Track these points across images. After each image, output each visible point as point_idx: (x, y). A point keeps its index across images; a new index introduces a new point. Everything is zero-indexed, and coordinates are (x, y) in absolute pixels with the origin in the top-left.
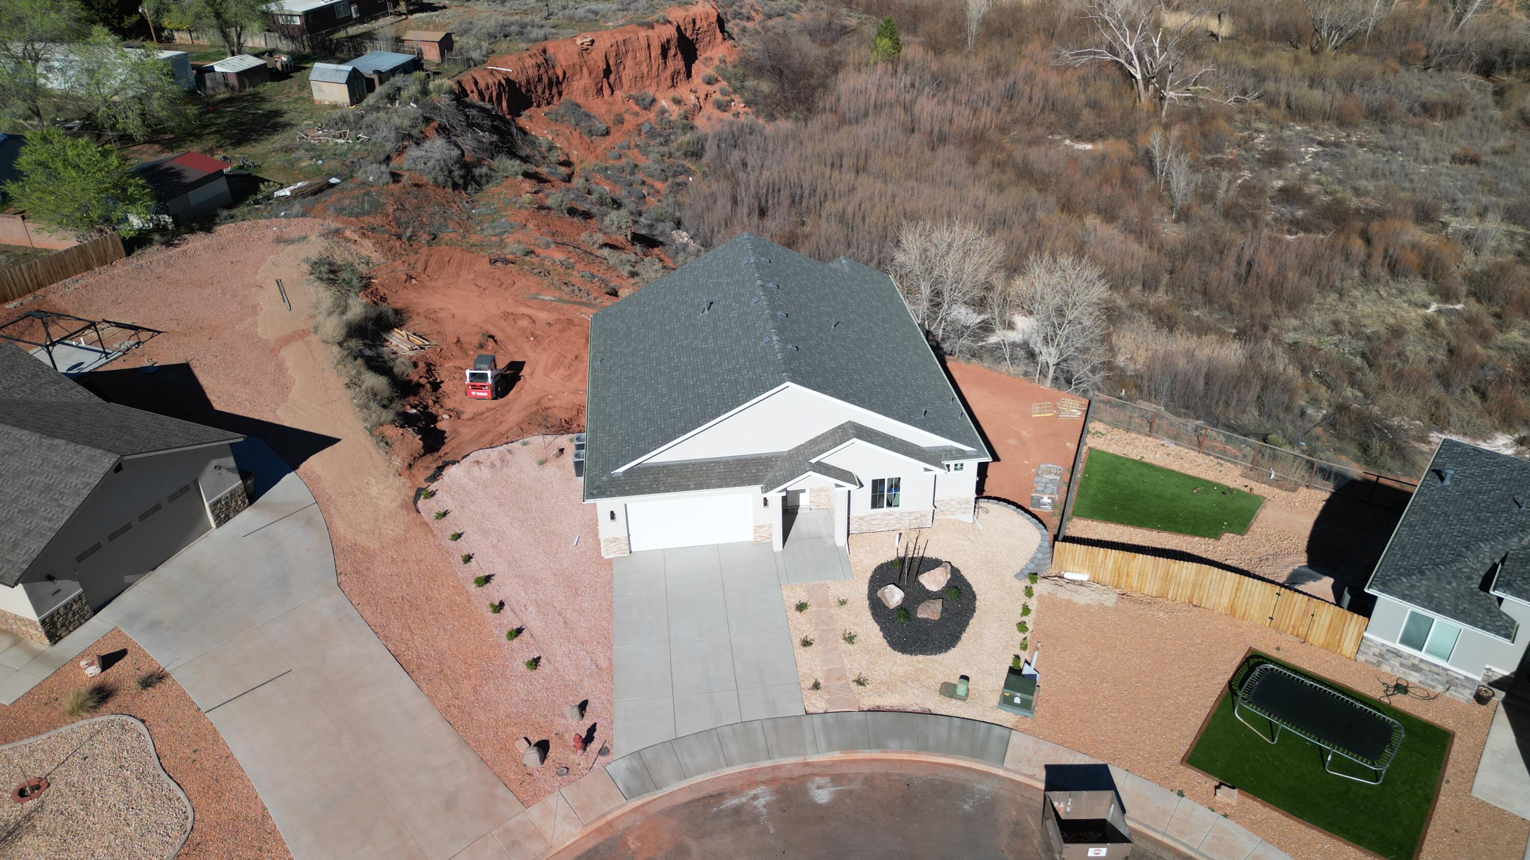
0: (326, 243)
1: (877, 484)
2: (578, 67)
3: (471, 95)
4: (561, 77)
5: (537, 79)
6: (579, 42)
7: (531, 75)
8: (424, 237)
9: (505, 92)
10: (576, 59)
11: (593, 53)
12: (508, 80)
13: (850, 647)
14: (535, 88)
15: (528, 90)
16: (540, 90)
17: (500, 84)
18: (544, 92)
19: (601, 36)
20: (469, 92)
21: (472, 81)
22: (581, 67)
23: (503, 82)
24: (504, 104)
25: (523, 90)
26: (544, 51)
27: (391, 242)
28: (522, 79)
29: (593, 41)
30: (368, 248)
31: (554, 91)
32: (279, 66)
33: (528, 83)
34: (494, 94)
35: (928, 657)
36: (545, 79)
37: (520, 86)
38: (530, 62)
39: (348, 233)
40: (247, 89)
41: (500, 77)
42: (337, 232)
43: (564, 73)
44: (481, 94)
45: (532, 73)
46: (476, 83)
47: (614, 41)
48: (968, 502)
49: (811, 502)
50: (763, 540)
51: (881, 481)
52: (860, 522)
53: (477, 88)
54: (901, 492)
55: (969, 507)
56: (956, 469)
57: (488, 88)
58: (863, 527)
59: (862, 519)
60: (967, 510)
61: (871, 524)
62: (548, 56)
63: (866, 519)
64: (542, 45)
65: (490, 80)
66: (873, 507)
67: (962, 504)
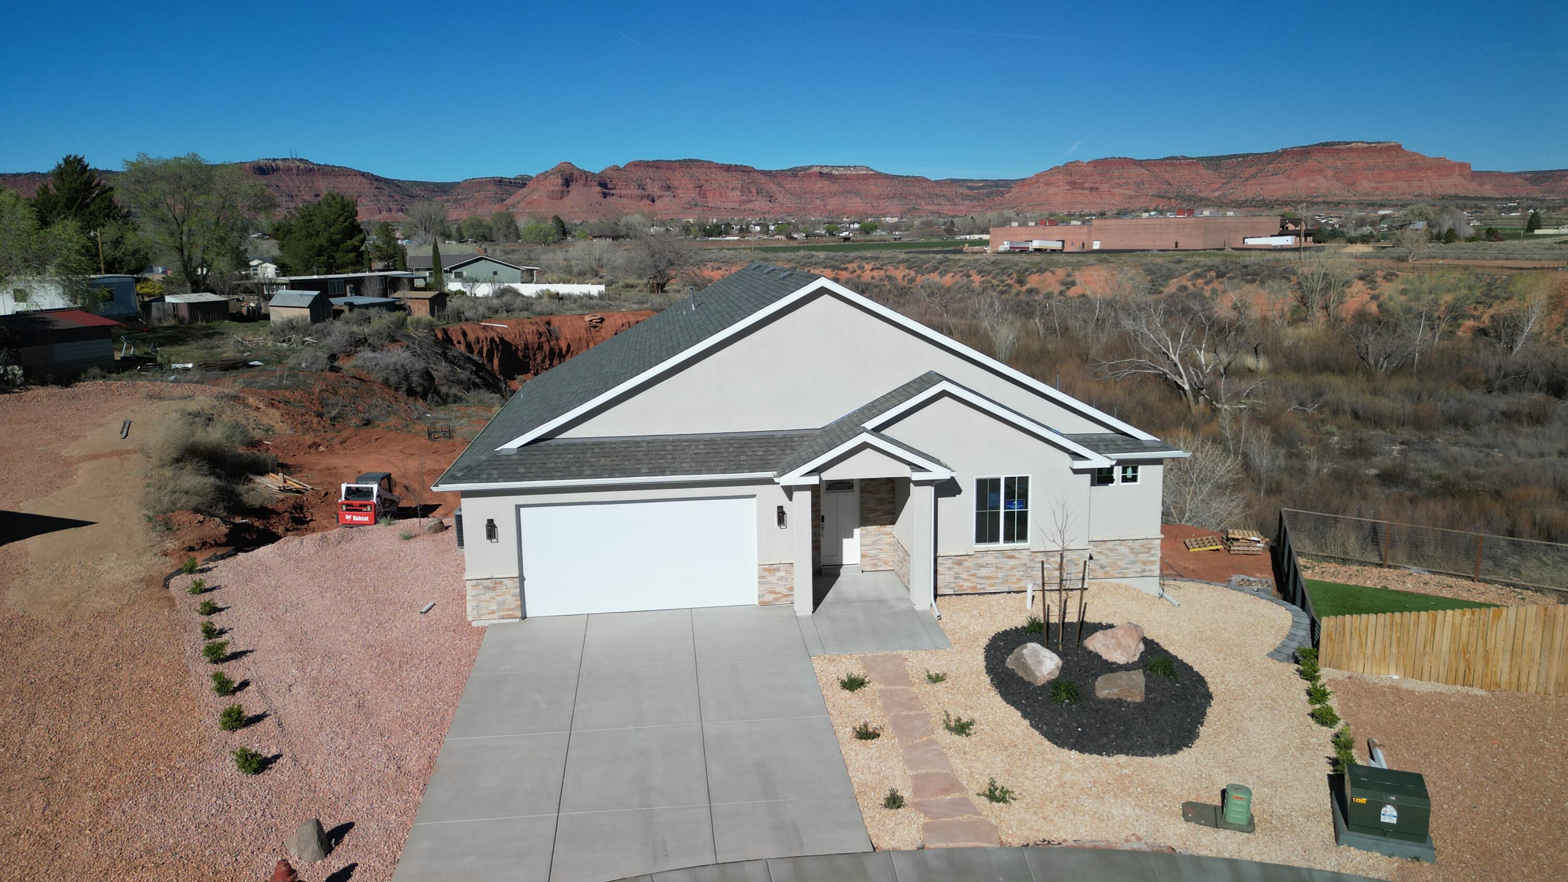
0: (216, 403)
1: (986, 488)
2: (584, 342)
3: (457, 345)
4: (564, 350)
5: (536, 345)
6: (587, 318)
7: (530, 341)
8: (354, 422)
9: (498, 351)
10: (583, 333)
11: (603, 331)
12: (501, 339)
13: (962, 740)
14: (534, 355)
15: (526, 356)
16: (539, 358)
17: (492, 340)
18: (543, 361)
19: (612, 316)
20: (455, 342)
21: (459, 332)
22: (588, 342)
23: (497, 339)
24: (496, 362)
25: (520, 354)
26: (549, 323)
27: (307, 417)
28: (521, 343)
29: (602, 320)
30: (273, 417)
31: (556, 361)
32: (244, 310)
33: (526, 347)
34: (485, 350)
35: (1138, 759)
36: (546, 348)
37: (517, 349)
38: (529, 328)
39: (251, 400)
40: (199, 323)
41: (493, 334)
42: (236, 398)
43: (569, 346)
44: (469, 346)
45: (532, 339)
46: (465, 334)
47: (625, 321)
48: (1150, 549)
49: (863, 556)
50: (776, 599)
51: (996, 482)
52: (957, 569)
53: (465, 339)
54: (1030, 509)
55: (1151, 559)
56: (1125, 479)
57: (478, 343)
58: (961, 582)
59: (959, 564)
60: (1148, 567)
61: (974, 575)
62: (552, 328)
63: (965, 564)
64: (547, 318)
65: (482, 335)
66: (980, 538)
67: (1137, 554)
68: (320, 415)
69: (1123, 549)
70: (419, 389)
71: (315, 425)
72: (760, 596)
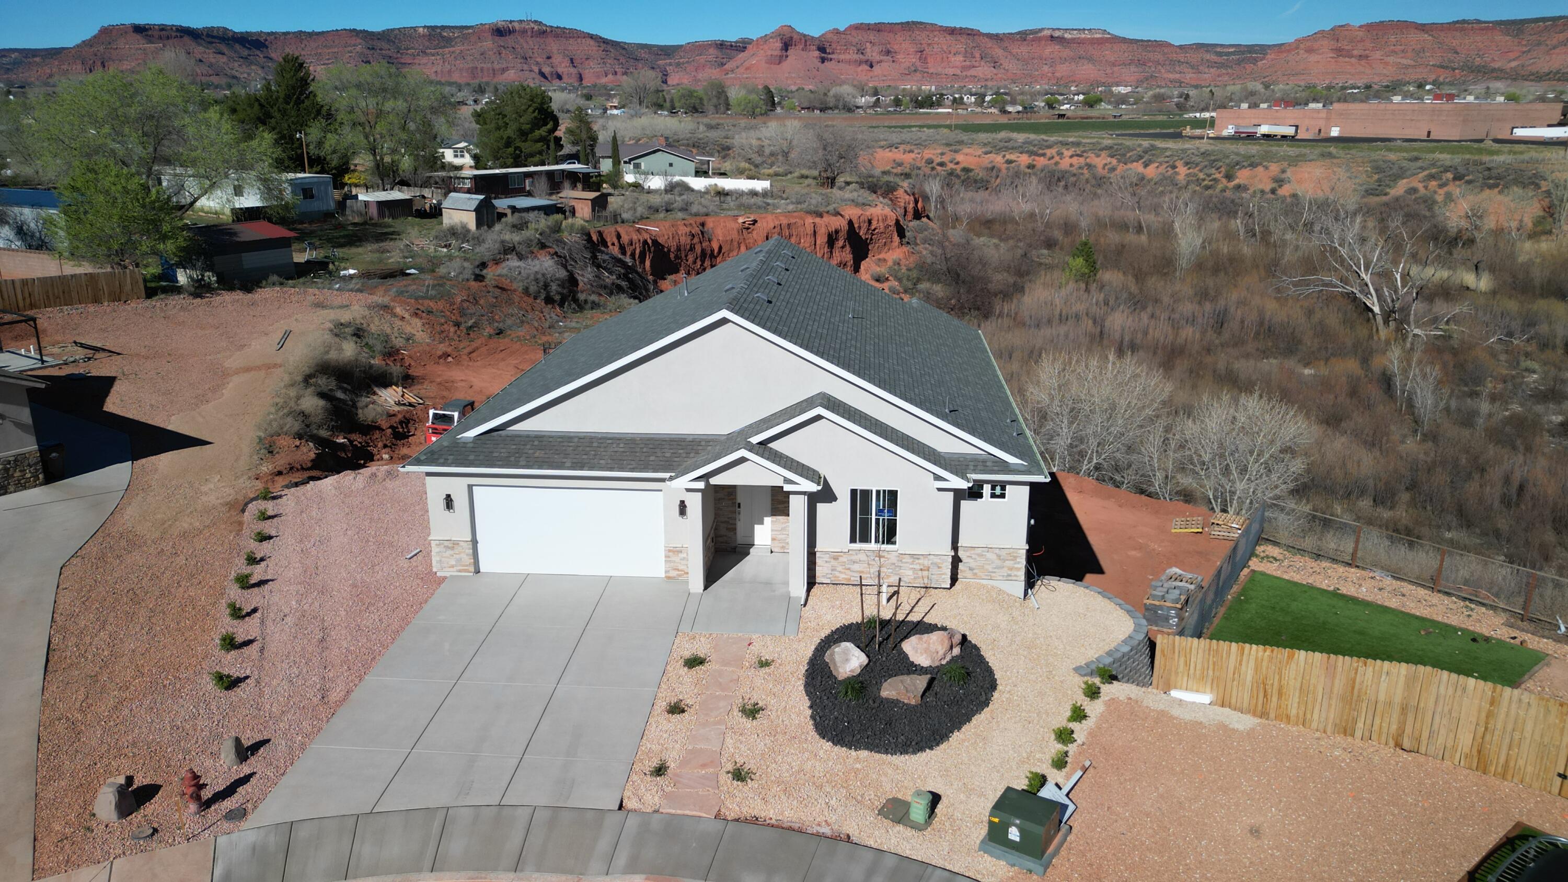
0: (367, 313)
1: (860, 499)
2: (735, 244)
3: (611, 247)
4: (716, 251)
5: (688, 247)
6: (741, 220)
7: (682, 242)
8: (488, 330)
9: (650, 252)
10: (735, 235)
11: (755, 232)
12: (655, 242)
13: (748, 723)
14: (686, 256)
15: (677, 257)
16: (691, 258)
17: (645, 242)
18: (695, 262)
19: (764, 218)
20: (609, 244)
21: (614, 234)
22: (739, 244)
23: (650, 241)
24: (648, 263)
25: (672, 256)
26: (703, 225)
27: (446, 326)
28: (673, 245)
29: (755, 222)
30: (416, 328)
31: (707, 263)
32: (427, 207)
33: (679, 249)
34: (638, 252)
35: (877, 756)
36: (698, 249)
37: (669, 251)
38: (683, 230)
39: (398, 310)
40: (386, 219)
41: (647, 236)
42: (386, 308)
43: (720, 248)
44: (623, 249)
45: (685, 240)
46: (619, 237)
47: (777, 223)
48: (1015, 558)
49: (773, 539)
50: (680, 576)
51: (866, 494)
52: (834, 563)
53: (619, 242)
54: (898, 518)
55: (1016, 566)
56: (993, 496)
57: (631, 244)
58: (837, 574)
59: (836, 558)
60: (1014, 573)
61: (849, 569)
62: (706, 229)
63: (841, 559)
64: (701, 219)
65: (635, 237)
66: (853, 540)
67: (1004, 560)
68: (457, 325)
69: (990, 556)
70: (557, 298)
71: (451, 334)
72: (666, 572)
